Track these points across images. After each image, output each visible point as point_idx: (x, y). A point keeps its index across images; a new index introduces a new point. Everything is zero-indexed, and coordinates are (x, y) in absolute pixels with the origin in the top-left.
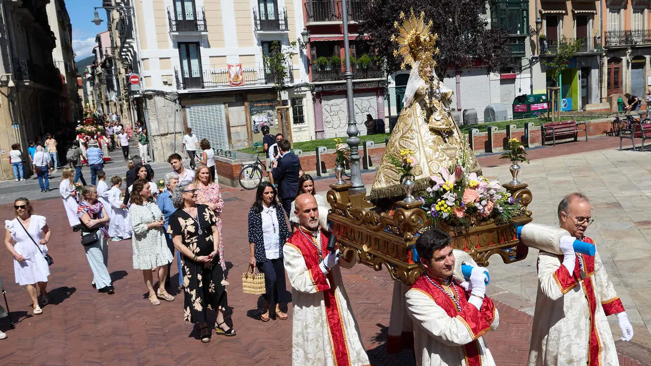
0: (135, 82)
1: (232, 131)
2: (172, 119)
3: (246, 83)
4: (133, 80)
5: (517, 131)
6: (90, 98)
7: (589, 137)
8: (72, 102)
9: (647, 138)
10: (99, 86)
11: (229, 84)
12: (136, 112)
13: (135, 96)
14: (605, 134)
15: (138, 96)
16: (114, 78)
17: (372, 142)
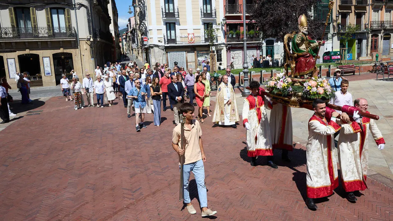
0: (145, 40)
1: (188, 64)
2: (162, 58)
3: (196, 42)
4: (145, 39)
5: (325, 69)
6: (125, 47)
7: (361, 73)
8: (117, 48)
9: (391, 74)
10: (129, 42)
11: (188, 42)
12: (145, 54)
13: (145, 47)
14: (369, 72)
15: (147, 47)
16: (136, 38)
17: (254, 72)
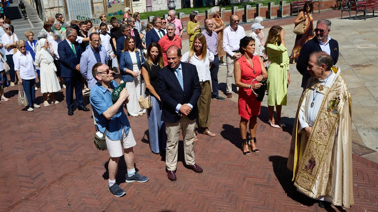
1: (94, 6)
5: (275, 7)
7: (321, 10)
9: (359, 11)
14: (331, 9)
17: (184, 13)
